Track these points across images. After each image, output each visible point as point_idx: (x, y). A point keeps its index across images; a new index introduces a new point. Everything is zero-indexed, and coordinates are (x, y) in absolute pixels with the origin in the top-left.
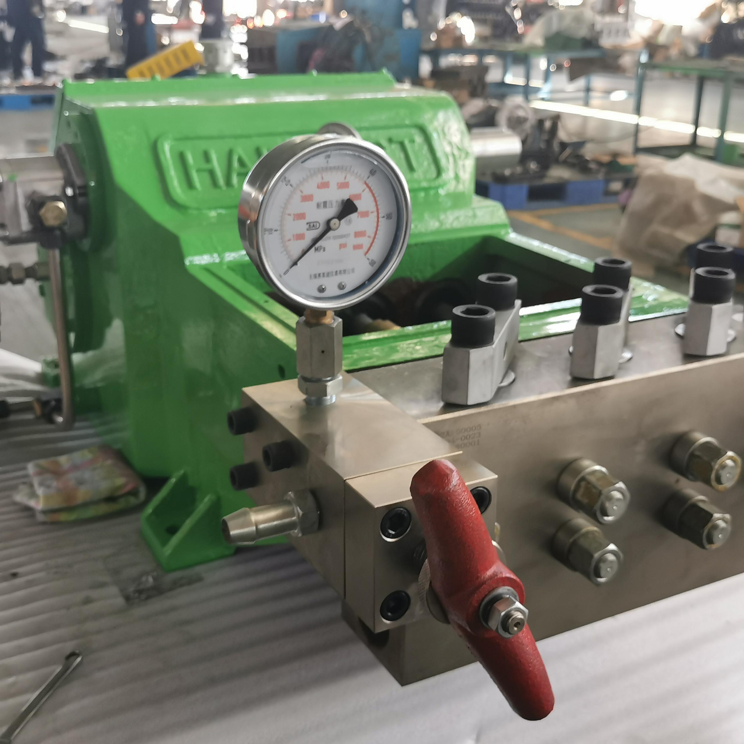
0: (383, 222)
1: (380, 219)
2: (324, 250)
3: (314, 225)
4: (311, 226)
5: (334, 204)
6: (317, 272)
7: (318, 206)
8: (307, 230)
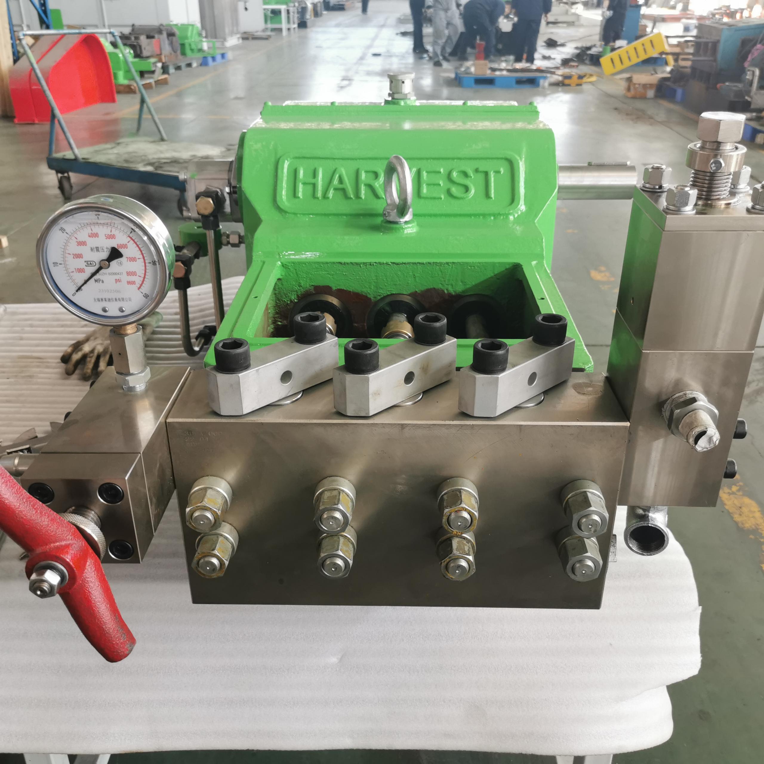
0: (149, 267)
1: (147, 264)
2: (103, 282)
3: (91, 264)
4: (89, 263)
5: (105, 250)
6: (100, 297)
7: (92, 249)
8: (86, 266)
